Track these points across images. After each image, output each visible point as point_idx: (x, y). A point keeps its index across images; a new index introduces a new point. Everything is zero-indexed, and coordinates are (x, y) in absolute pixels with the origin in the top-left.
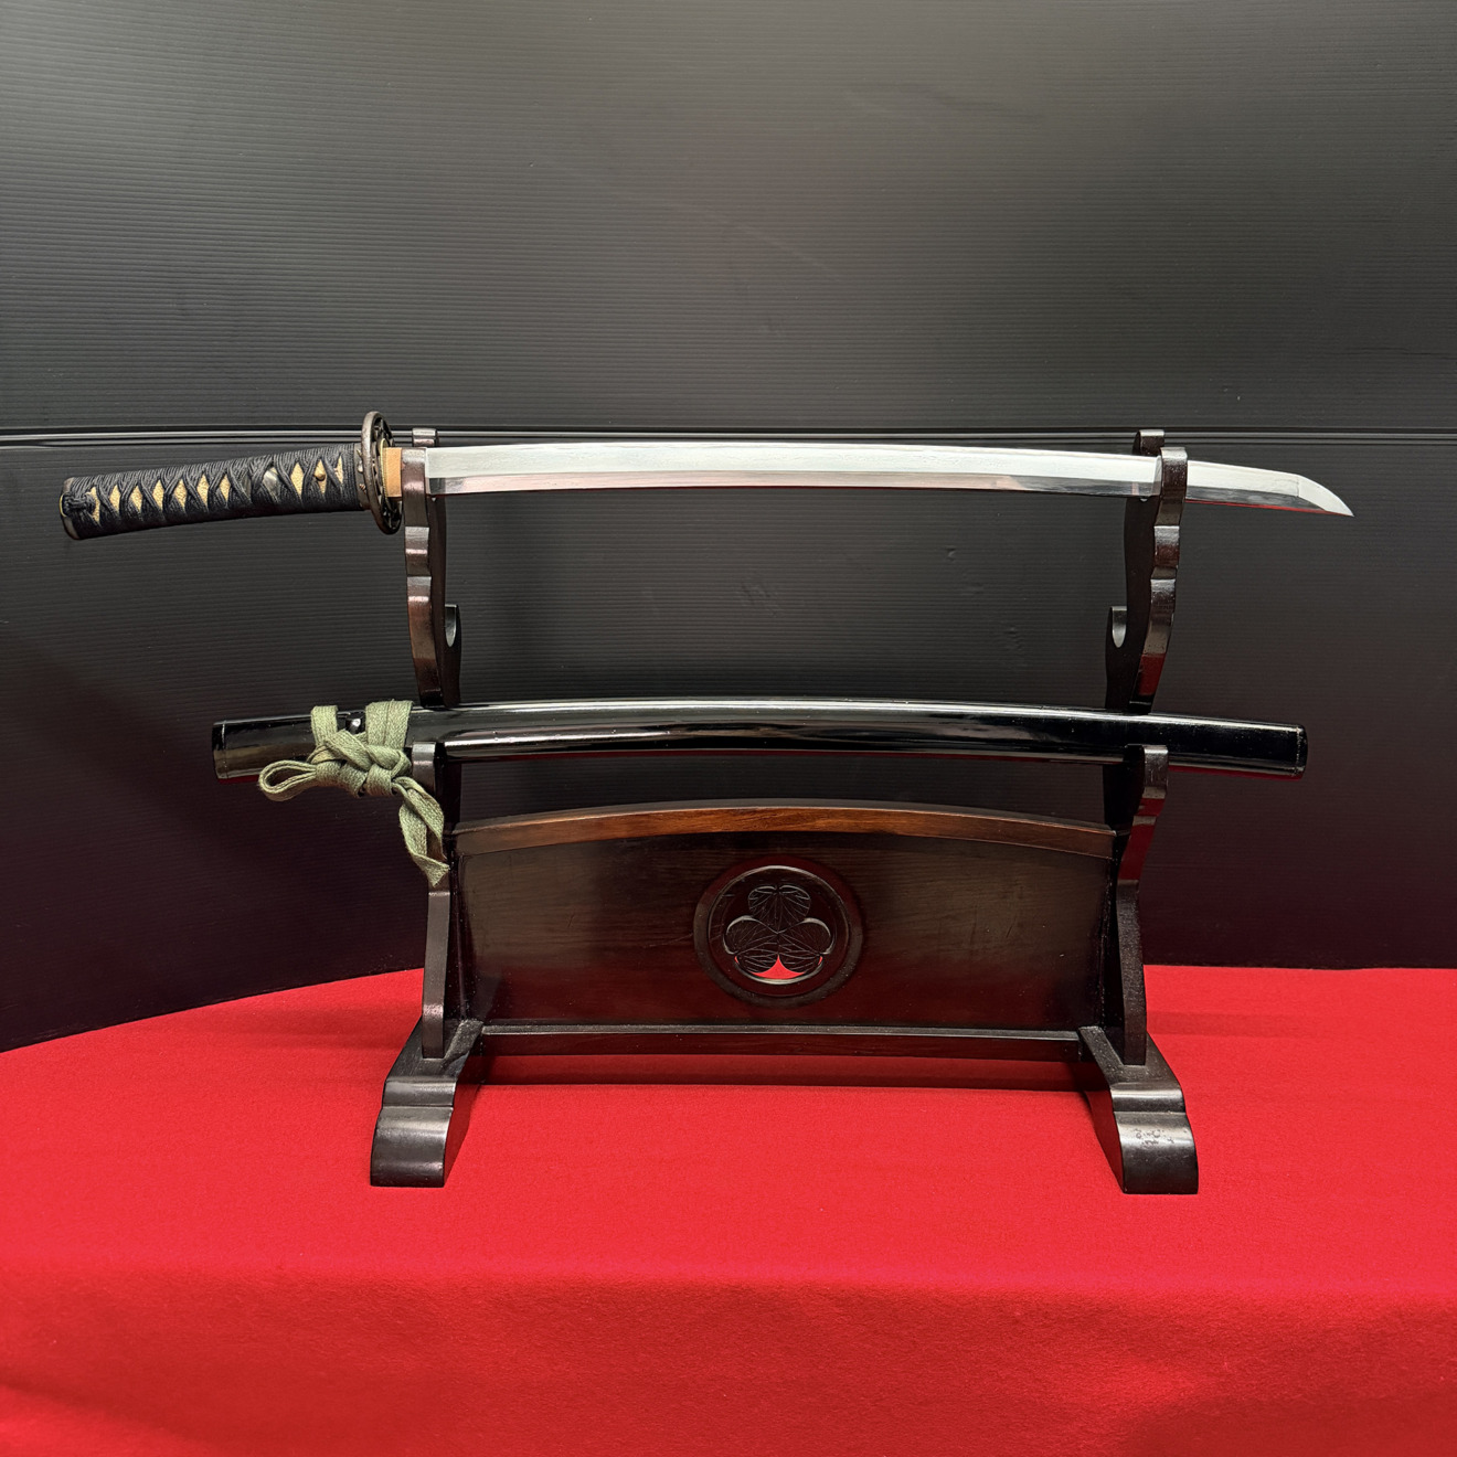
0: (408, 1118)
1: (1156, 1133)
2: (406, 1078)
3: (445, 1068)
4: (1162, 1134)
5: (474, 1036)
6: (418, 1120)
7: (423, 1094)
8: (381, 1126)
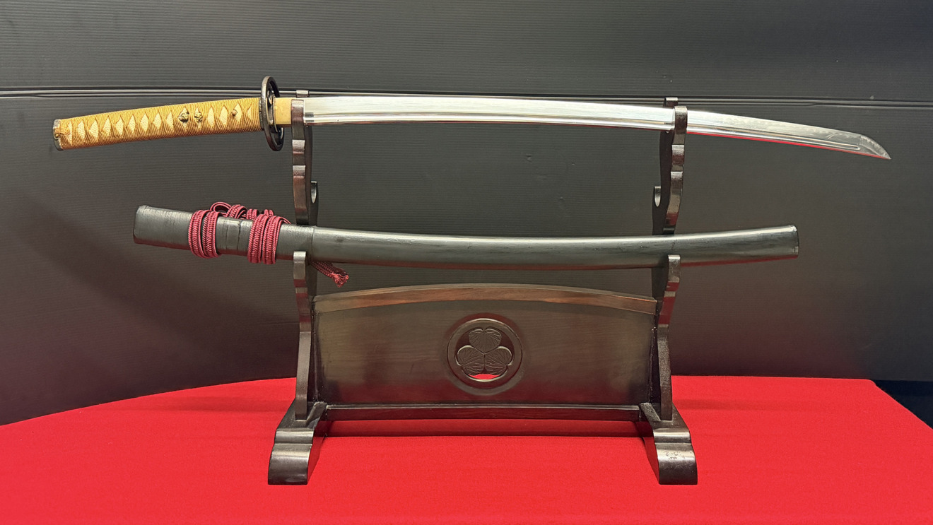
0: (288, 450)
1: (676, 453)
2: (287, 429)
3: (307, 424)
4: (679, 454)
5: (322, 409)
6: (293, 450)
7: (296, 437)
8: (273, 453)
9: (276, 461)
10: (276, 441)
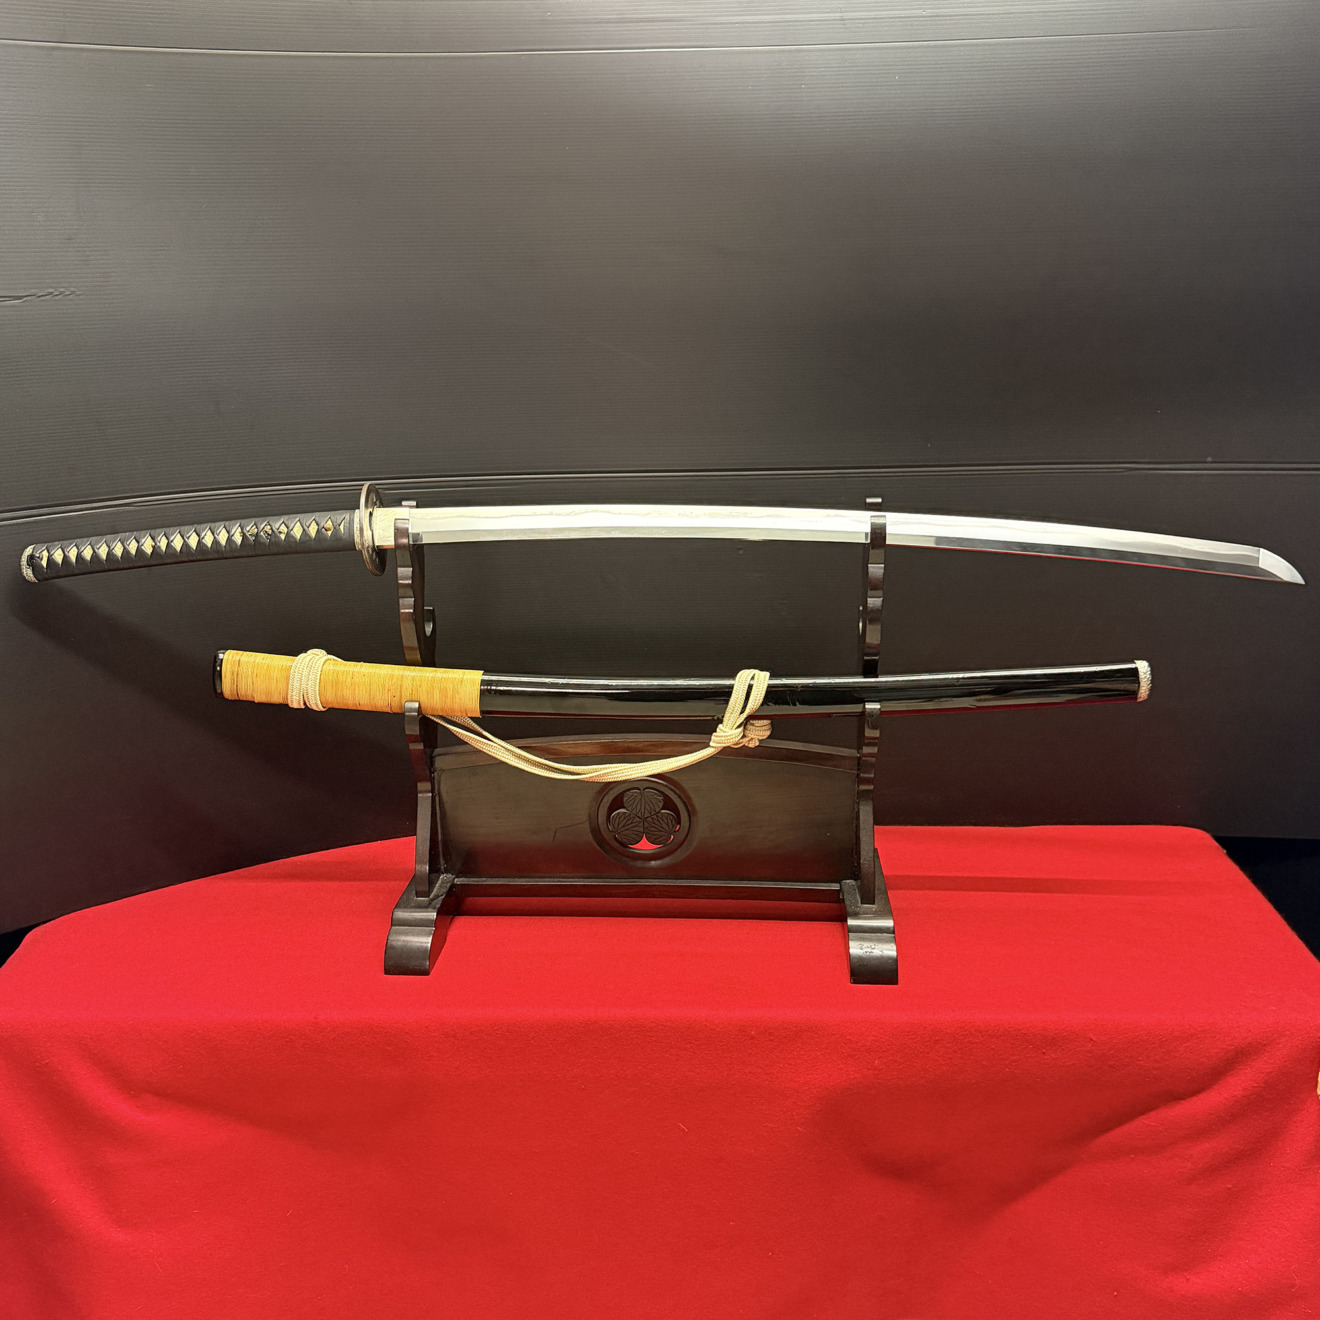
0: (406, 934)
1: (873, 947)
2: (406, 909)
3: (430, 904)
4: (877, 947)
5: (449, 885)
6: (413, 935)
7: (416, 919)
8: (390, 938)
9: (393, 947)
10: (394, 923)
